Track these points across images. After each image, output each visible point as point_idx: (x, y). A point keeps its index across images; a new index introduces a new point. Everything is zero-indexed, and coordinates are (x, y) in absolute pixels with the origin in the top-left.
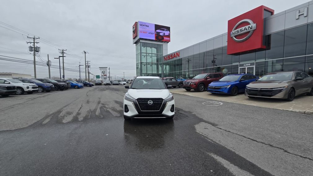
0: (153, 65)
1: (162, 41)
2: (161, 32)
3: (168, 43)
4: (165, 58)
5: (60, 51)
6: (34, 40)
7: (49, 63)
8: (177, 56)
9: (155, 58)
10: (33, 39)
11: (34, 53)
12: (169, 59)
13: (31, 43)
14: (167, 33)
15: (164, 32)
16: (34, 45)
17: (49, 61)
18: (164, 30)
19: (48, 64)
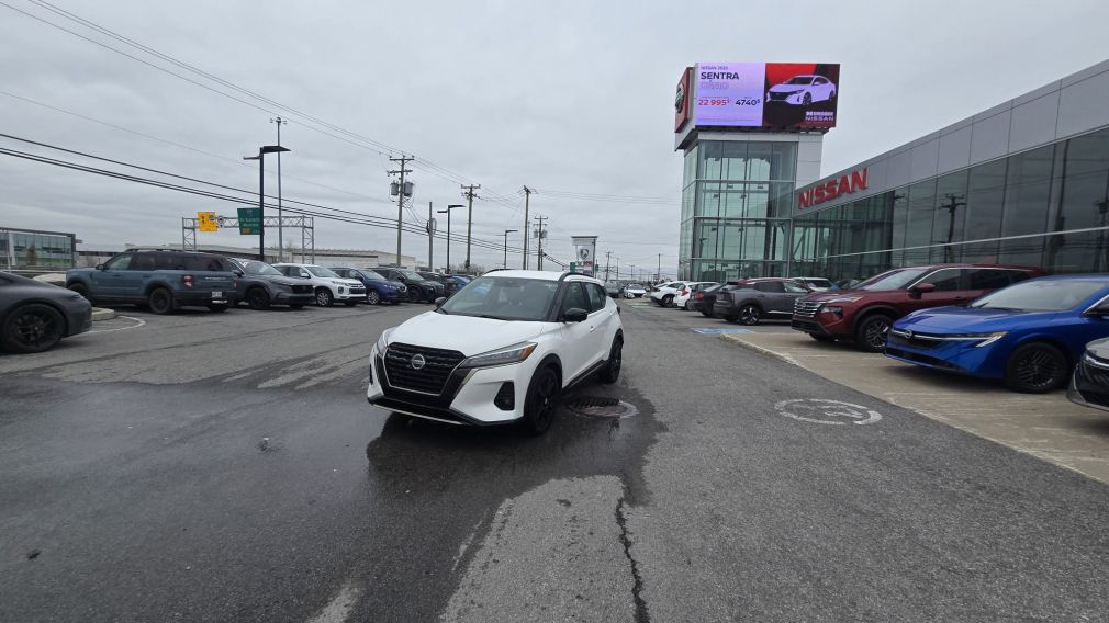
0: (750, 225)
1: (797, 125)
2: (795, 93)
3: (825, 131)
4: (802, 196)
5: (464, 191)
6: (403, 165)
7: (431, 225)
8: (857, 188)
9: (764, 198)
10: (400, 162)
11: (401, 198)
12: (817, 203)
13: (394, 172)
14: (820, 92)
15: (807, 88)
16: (401, 179)
17: (431, 220)
18: (806, 81)
19: (430, 230)
